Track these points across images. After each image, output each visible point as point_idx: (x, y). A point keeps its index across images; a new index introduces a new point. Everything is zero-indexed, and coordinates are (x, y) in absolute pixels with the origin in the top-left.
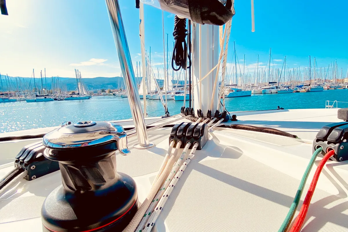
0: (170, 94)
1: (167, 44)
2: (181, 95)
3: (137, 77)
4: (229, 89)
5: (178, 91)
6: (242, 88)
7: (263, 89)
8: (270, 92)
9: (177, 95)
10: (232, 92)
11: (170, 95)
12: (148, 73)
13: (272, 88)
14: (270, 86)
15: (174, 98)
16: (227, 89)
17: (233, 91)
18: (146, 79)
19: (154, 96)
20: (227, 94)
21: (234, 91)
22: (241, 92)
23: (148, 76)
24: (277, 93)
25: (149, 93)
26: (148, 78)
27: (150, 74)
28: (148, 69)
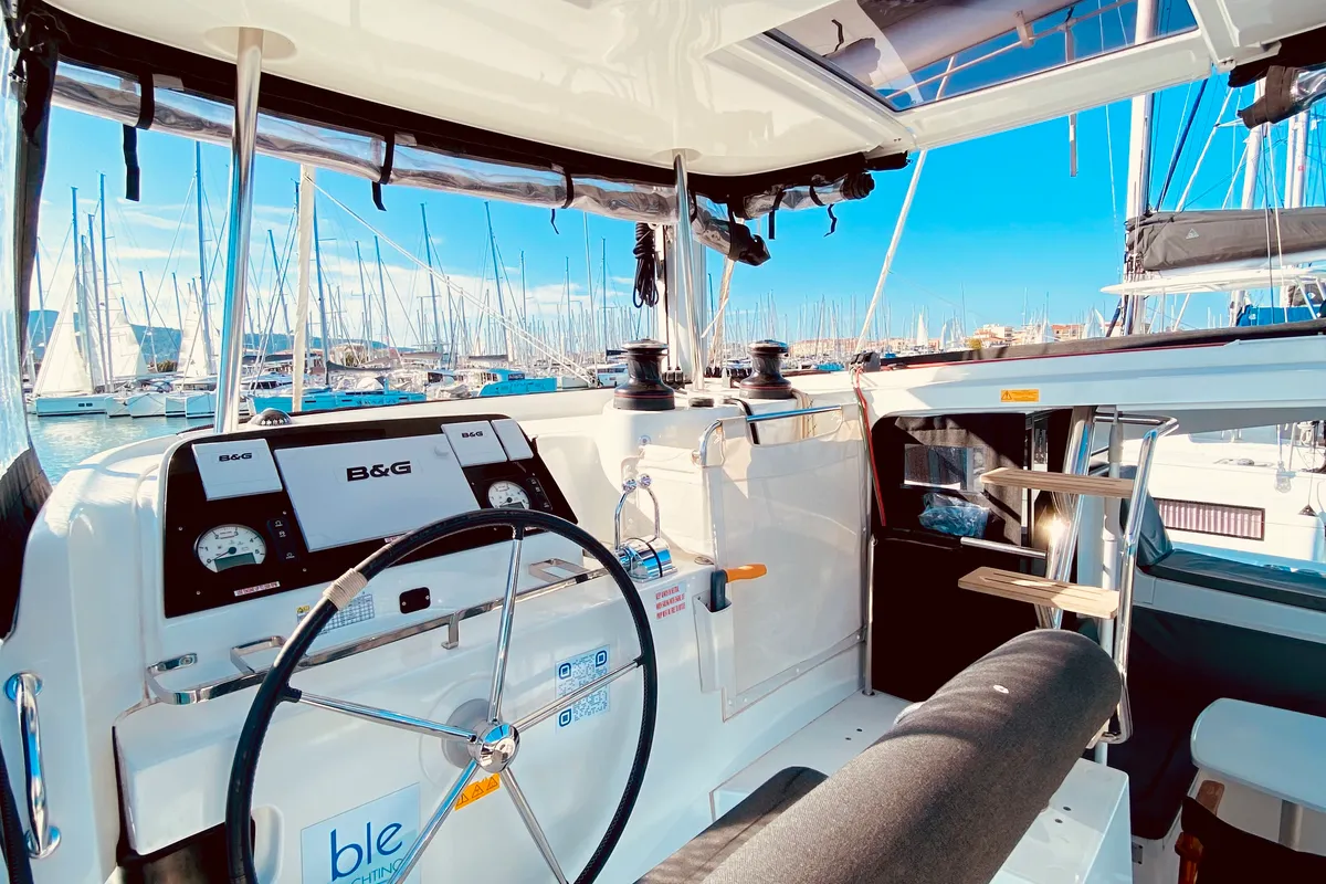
1: (198, 171)
2: (283, 393)
3: (39, 309)
4: (480, 371)
5: (266, 376)
6: (524, 369)
8: (613, 383)
10: (491, 382)
12: (91, 295)
13: (617, 371)
14: (610, 362)
15: (250, 406)
16: (476, 371)
17: (495, 378)
18: (80, 320)
19: (135, 400)
20: (476, 390)
21: (498, 376)
22: (522, 382)
23: (92, 305)
25: (99, 390)
26: (93, 317)
27: (102, 299)
28: (90, 277)
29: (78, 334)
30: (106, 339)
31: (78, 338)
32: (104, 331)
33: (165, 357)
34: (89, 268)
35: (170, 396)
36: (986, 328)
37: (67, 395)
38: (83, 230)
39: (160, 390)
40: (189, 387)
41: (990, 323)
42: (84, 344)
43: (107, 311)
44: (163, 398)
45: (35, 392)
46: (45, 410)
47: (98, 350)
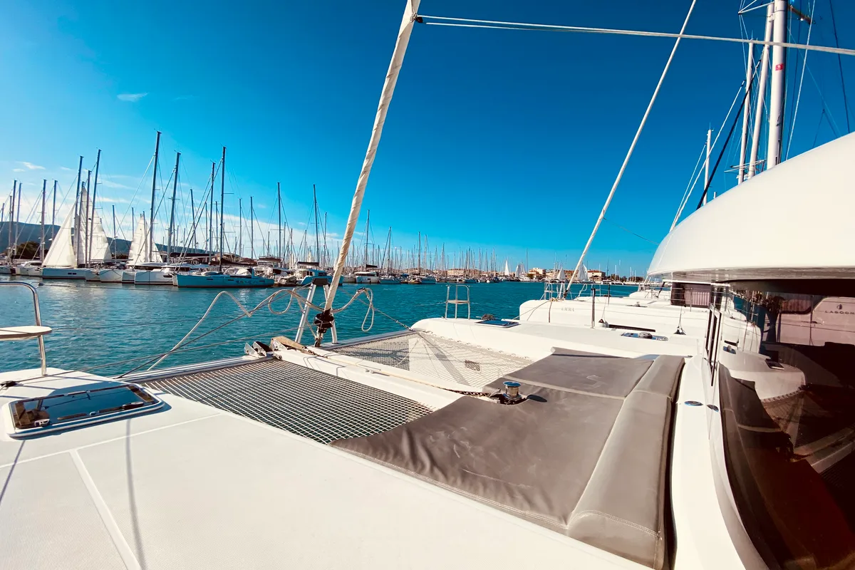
0: (159, 270)
2: (194, 274)
4: (303, 270)
5: (184, 264)
7: (357, 275)
9: (185, 274)
11: (158, 272)
12: (84, 215)
14: (368, 271)
15: (175, 280)
16: (301, 270)
17: (311, 274)
19: (104, 273)
20: (300, 279)
22: (325, 277)
23: (83, 221)
24: (378, 283)
25: (80, 266)
26: (83, 226)
27: (90, 216)
28: (84, 205)
29: (73, 235)
30: (89, 237)
31: (72, 237)
32: (89, 234)
33: (122, 253)
34: (85, 199)
35: (125, 271)
36: (534, 269)
37: (62, 268)
38: (84, 178)
39: (119, 268)
40: (137, 267)
41: (536, 267)
43: (92, 223)
44: (121, 272)
45: (43, 264)
46: (47, 275)
47: (84, 245)
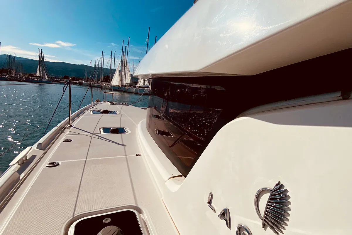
1: (148, 37)
11: (146, 89)
12: (123, 65)
23: (123, 67)
25: (122, 86)
26: (123, 70)
27: (125, 66)
28: (124, 60)
29: (120, 73)
32: (125, 73)
33: (135, 81)
34: (124, 58)
35: (136, 88)
37: (116, 86)
38: (124, 50)
39: (134, 87)
40: (140, 87)
42: (121, 75)
43: (126, 68)
44: (134, 89)
45: (111, 84)
47: (123, 77)
